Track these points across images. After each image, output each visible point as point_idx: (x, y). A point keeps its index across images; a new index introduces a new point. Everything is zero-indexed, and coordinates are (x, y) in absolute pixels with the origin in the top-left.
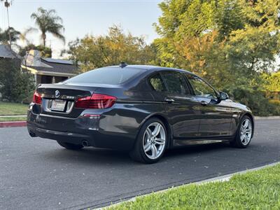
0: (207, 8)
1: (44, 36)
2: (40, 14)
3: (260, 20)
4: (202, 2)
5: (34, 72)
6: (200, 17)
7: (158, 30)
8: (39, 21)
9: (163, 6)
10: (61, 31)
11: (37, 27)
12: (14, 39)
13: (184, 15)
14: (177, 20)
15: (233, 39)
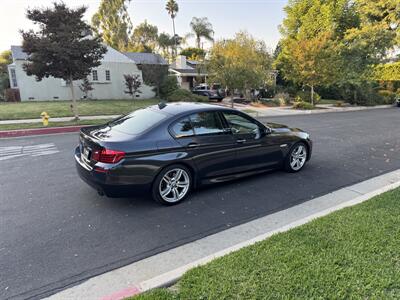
0: (326, 9)
1: (199, 39)
2: (195, 22)
3: (382, 15)
4: (322, 3)
5: (178, 74)
6: (319, 17)
7: (282, 31)
8: (194, 28)
9: (288, 9)
10: (211, 35)
11: (194, 33)
12: (178, 43)
13: (306, 16)
14: (299, 21)
15: (347, 37)
